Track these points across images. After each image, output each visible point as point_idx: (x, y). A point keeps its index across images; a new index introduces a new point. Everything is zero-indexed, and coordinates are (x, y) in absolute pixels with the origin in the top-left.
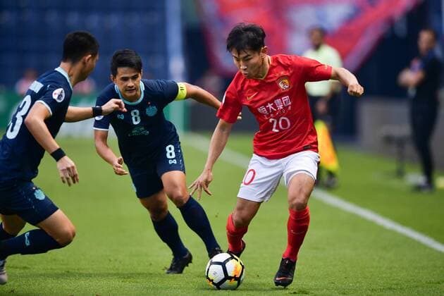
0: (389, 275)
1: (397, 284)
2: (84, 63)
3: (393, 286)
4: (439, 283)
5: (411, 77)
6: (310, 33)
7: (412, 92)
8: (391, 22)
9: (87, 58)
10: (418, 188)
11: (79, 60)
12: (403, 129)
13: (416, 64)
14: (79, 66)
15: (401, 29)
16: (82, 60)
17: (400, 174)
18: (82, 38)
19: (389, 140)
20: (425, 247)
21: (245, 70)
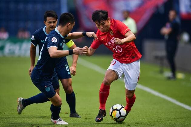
0: (157, 115)
1: (160, 119)
2: (67, 26)
3: (159, 120)
4: (178, 119)
5: (166, 30)
6: (123, 12)
7: (166, 37)
8: (157, 7)
9: (68, 24)
10: (169, 78)
11: (65, 25)
12: (163, 53)
13: (168, 25)
14: (65, 27)
15: (162, 10)
16: (66, 25)
17: (161, 72)
18: (67, 16)
19: (157, 58)
20: (172, 103)
21: (102, 29)
